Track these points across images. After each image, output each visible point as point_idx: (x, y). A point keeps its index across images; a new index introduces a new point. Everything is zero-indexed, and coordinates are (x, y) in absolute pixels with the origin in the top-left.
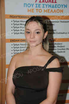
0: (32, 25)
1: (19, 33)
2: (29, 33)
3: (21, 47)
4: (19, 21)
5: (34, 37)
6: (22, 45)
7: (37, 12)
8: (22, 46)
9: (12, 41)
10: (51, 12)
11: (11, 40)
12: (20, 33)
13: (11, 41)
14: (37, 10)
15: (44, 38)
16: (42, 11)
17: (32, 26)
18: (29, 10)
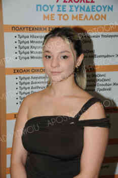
0: (56, 42)
1: (28, 58)
2: (49, 57)
3: (32, 83)
4: (28, 37)
5: (58, 65)
6: (34, 78)
7: (60, 20)
8: (34, 81)
9: (16, 71)
10: (84, 19)
11: (14, 70)
12: (31, 58)
13: (14, 72)
14: (60, 15)
15: (76, 66)
16: (68, 17)
17: (55, 44)
18: (47, 16)
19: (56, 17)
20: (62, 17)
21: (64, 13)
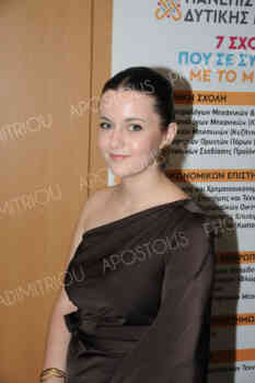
7: (220, 80)
14: (221, 73)
16: (235, 76)
18: (195, 73)
19: (214, 77)
20: (224, 75)
21: (230, 68)
